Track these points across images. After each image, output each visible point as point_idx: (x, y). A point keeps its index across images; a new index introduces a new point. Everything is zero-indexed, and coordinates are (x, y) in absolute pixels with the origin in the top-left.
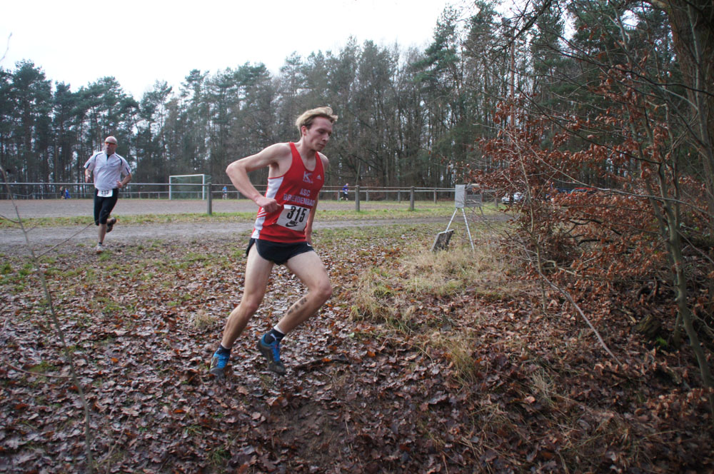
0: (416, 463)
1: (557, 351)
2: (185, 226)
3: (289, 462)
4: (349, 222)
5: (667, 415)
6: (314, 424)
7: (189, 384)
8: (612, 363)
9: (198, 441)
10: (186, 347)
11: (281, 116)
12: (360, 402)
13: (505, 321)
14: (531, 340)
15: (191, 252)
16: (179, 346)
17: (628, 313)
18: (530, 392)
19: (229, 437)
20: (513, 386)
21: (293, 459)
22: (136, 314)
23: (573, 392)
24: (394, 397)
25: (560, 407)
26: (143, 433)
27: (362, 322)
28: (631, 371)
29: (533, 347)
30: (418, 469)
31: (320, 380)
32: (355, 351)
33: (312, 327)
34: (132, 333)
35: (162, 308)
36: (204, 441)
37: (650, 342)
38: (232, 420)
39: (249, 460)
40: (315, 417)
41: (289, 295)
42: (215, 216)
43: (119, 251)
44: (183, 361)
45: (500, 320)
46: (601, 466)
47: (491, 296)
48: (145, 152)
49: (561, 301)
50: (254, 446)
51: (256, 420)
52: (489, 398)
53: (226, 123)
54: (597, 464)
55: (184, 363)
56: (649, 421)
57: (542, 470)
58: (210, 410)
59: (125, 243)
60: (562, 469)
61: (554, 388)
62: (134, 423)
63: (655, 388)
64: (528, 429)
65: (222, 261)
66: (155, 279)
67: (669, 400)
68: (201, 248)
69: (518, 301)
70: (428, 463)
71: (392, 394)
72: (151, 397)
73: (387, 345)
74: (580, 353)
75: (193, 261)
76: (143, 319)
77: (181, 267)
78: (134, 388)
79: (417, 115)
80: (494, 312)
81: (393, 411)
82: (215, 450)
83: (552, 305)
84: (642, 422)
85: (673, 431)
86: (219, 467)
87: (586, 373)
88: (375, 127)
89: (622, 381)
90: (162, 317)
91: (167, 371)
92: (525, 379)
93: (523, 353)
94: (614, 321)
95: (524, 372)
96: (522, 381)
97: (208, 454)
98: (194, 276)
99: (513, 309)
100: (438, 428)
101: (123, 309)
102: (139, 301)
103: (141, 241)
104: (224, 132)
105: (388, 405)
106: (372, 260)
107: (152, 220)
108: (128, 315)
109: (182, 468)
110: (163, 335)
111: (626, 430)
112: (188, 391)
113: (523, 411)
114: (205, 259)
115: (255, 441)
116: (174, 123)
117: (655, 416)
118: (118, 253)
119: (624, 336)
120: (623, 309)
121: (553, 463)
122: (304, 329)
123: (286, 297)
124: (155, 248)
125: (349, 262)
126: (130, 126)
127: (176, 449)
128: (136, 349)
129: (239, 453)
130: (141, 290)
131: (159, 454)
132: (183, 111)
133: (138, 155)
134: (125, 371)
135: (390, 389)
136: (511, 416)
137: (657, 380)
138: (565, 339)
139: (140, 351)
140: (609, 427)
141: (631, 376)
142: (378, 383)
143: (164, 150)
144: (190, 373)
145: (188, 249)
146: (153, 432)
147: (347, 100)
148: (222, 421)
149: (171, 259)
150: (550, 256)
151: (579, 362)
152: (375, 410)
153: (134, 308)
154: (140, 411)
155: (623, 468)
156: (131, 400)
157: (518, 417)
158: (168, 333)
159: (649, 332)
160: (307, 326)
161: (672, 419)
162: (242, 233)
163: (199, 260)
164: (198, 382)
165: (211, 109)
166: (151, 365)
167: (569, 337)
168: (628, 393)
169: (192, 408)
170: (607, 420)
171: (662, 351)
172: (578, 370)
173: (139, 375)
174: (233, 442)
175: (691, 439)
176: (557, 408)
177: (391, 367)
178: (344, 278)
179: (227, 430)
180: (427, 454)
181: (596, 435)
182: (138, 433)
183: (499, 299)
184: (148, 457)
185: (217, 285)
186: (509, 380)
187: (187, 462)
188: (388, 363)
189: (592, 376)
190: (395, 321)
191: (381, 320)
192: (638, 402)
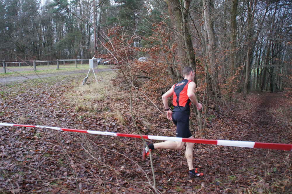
27: (80, 112)
49: (140, 98)
69: (126, 100)
83: (137, 100)
84: (173, 130)
89: (166, 120)
168: (168, 123)
172: (154, 118)
189: (158, 120)
190: (92, 110)
191: (87, 110)
192: (171, 125)
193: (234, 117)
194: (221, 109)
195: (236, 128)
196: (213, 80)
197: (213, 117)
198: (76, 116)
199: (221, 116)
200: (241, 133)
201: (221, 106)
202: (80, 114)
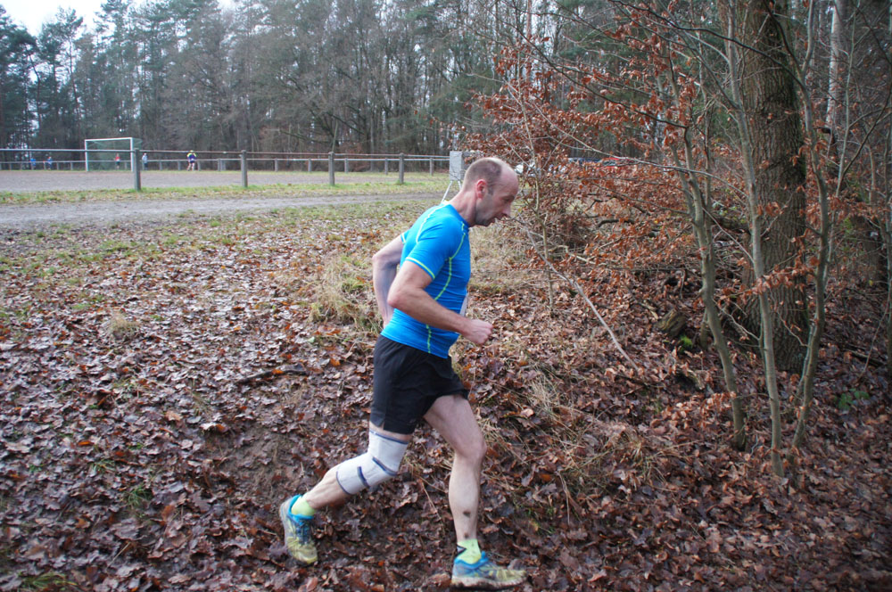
0: (388, 493)
1: (563, 354)
2: (104, 205)
3: (228, 499)
4: (320, 199)
5: (686, 425)
6: (260, 451)
7: (99, 409)
8: (627, 367)
9: (109, 479)
10: (96, 361)
11: (234, 61)
12: (319, 422)
13: (503, 319)
14: (533, 342)
15: (110, 240)
16: (87, 360)
17: (650, 307)
18: (528, 404)
19: (151, 473)
20: (508, 397)
21: (233, 495)
22: (30, 322)
23: (580, 403)
24: (361, 414)
25: (563, 420)
26: (35, 473)
27: (325, 322)
28: (648, 376)
29: (535, 349)
30: (389, 500)
31: (269, 398)
32: (315, 359)
33: (261, 332)
34: (23, 347)
35: (66, 312)
36: (118, 479)
37: (673, 341)
38: (155, 452)
39: (176, 499)
40: (262, 443)
41: (234, 291)
42: (146, 192)
43: (11, 240)
44: (92, 380)
45: (497, 318)
46: (608, 487)
47: (488, 289)
48: (49, 107)
49: (573, 294)
50: (183, 482)
51: (186, 450)
52: (479, 413)
53: (160, 69)
54: (603, 484)
55: (93, 382)
56: (665, 433)
57: (539, 495)
58: (126, 440)
59: (19, 229)
60: (563, 492)
61: (557, 398)
62: (23, 461)
63: (675, 395)
64: (525, 448)
65: (150, 250)
66: (58, 276)
67: (687, 408)
68: (125, 234)
69: (520, 295)
70: (402, 493)
71: (359, 412)
72: (46, 427)
73: (355, 351)
74: (590, 356)
75: (111, 251)
76: (38, 328)
77: (95, 259)
78: (24, 417)
79: (410, 63)
80: (491, 308)
81: (360, 431)
82: (131, 489)
83: (561, 300)
84: (659, 434)
85: (692, 443)
86: (137, 510)
87: (596, 380)
88: (356, 78)
89: (638, 387)
90: (65, 324)
91: (69, 393)
92: (523, 388)
93: (522, 358)
94: (633, 317)
95: (521, 380)
96: (518, 390)
97: (122, 495)
98: (110, 269)
99: (514, 305)
100: (415, 451)
101: (11, 316)
102: (34, 304)
103: (43, 226)
104: (158, 81)
105: (354, 424)
106: (344, 246)
107: (58, 198)
108: (18, 323)
109: (88, 515)
110: (65, 347)
111: (639, 445)
112: (98, 417)
113: (519, 426)
114: (127, 249)
115: (184, 475)
116: (89, 69)
117: (673, 427)
118: (9, 243)
119: (644, 335)
120: (645, 304)
121: (553, 486)
122: (252, 334)
123: (230, 294)
124: (60, 236)
125: (316, 249)
126: (24, 70)
127: (80, 491)
128: (28, 367)
129: (163, 492)
130: (38, 290)
131: (57, 499)
132: (100, 52)
133: (40, 111)
134: (12, 396)
135: (357, 405)
136: (504, 434)
137: (678, 386)
138: (574, 339)
139: (33, 369)
140: (619, 442)
141: (649, 382)
142: (342, 398)
143: (77, 105)
144: (101, 394)
145: (107, 235)
146: (49, 472)
147: (320, 42)
148: (142, 453)
149: (82, 248)
150: (563, 240)
151: (589, 367)
152: (338, 432)
153: (26, 313)
154: (32, 446)
155: (632, 487)
156: (19, 433)
157: (514, 433)
158: (73, 345)
159: (673, 330)
160: (255, 330)
161: (692, 429)
162: (179, 214)
163: (119, 250)
164: (110, 405)
165: (140, 50)
166: (48, 386)
167: (579, 337)
168: (644, 402)
169: (103, 438)
170: (617, 434)
171: (686, 352)
172: (588, 376)
173: (31, 400)
174: (157, 479)
175: (710, 451)
176: (560, 422)
177: (359, 377)
178: (306, 270)
179: (148, 464)
180: (402, 482)
181: (604, 451)
182: (28, 474)
183: (498, 292)
184: (42, 503)
185: (141, 281)
186: (504, 390)
187: (95, 507)
188: (356, 373)
189: (603, 383)
190: (366, 322)
192: (654, 412)
197: (858, 397)
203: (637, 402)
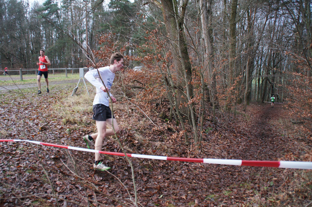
5: (174, 141)
18: (136, 140)
20: (130, 139)
63: (168, 134)
83: (129, 112)
84: (168, 144)
85: (176, 145)
87: (149, 132)
92: (132, 136)
113: (135, 146)
117: (171, 142)
119: (156, 119)
137: (169, 131)
141: (162, 131)
159: (163, 117)
170: (159, 145)
172: (146, 131)
175: (181, 146)
186: (128, 137)
189: (151, 133)
190: (80, 123)
191: (75, 123)
192: (165, 139)
193: (233, 129)
194: (219, 121)
195: (235, 141)
196: (210, 90)
197: (210, 130)
198: (63, 129)
199: (218, 129)
200: (240, 146)
201: (219, 118)
202: (68, 126)
203: (160, 136)
